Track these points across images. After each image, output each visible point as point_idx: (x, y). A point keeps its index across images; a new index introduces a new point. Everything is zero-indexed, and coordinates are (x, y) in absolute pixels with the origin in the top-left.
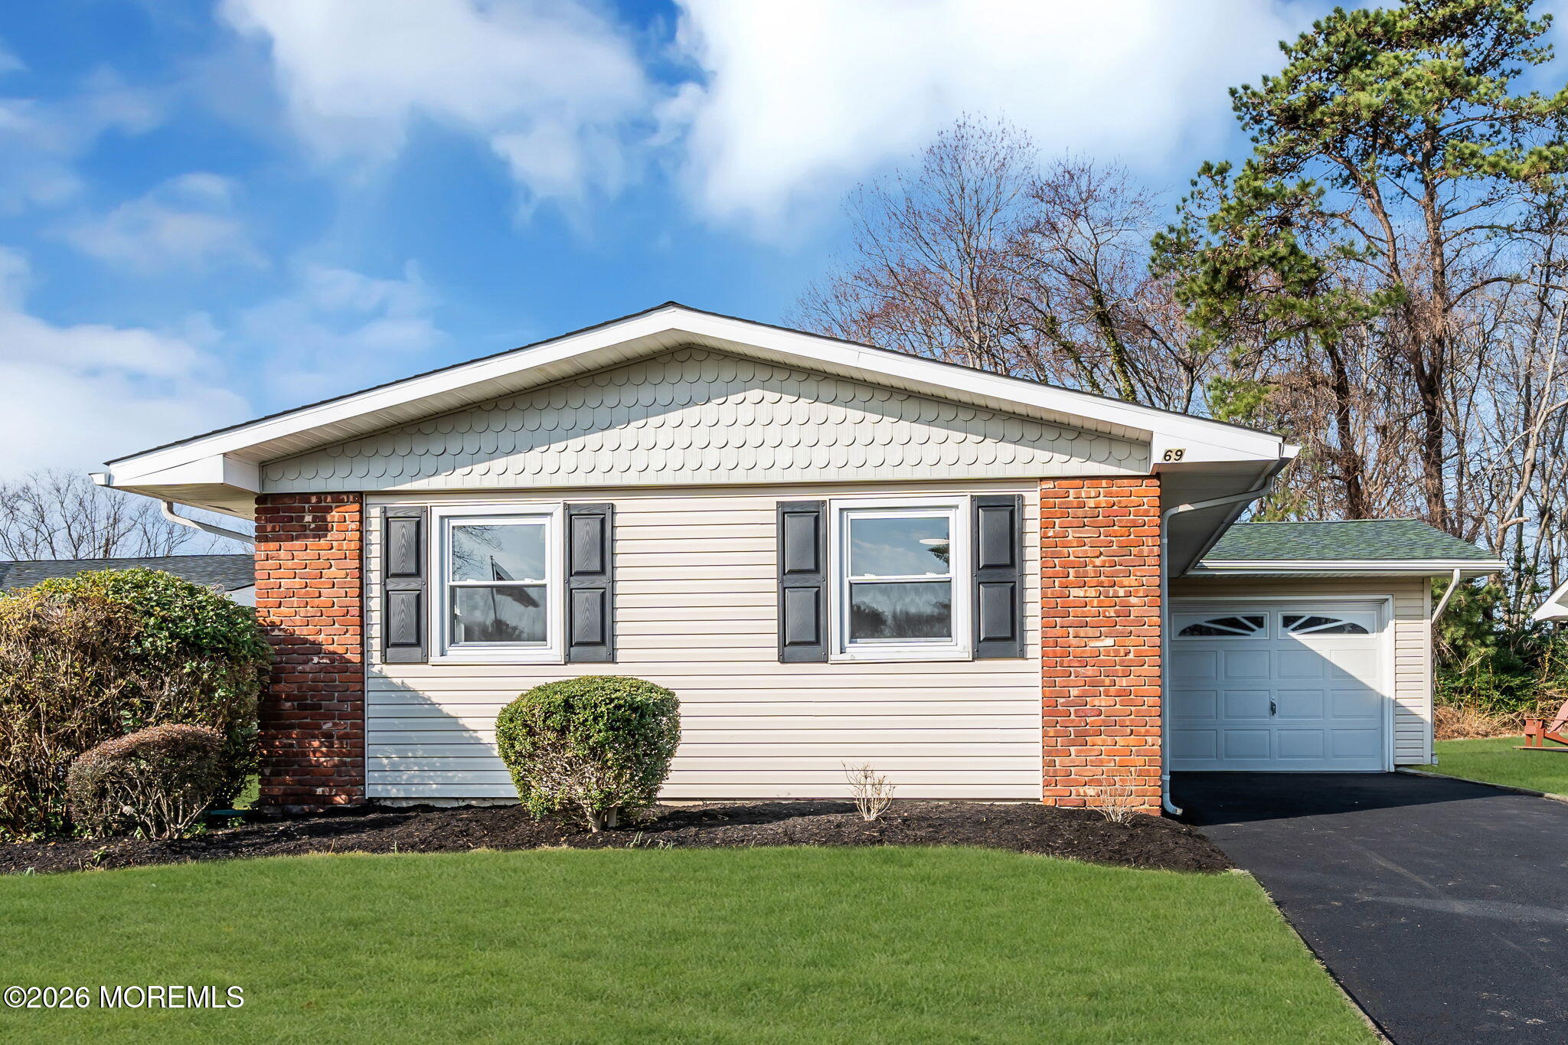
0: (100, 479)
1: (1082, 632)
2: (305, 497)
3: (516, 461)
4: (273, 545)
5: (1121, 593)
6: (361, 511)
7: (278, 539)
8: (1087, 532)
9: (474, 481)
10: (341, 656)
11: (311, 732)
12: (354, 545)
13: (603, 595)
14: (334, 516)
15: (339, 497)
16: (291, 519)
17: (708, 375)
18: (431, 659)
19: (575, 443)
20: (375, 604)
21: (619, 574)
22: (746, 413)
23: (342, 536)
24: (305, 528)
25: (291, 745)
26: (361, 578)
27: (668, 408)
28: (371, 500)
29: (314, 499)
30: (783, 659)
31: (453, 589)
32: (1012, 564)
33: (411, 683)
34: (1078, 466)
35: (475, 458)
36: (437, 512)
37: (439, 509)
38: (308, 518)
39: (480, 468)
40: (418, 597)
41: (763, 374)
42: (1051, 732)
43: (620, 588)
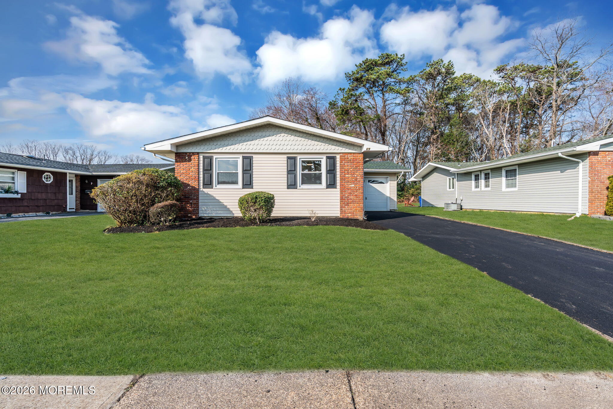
0: (143, 149)
1: (348, 183)
2: (186, 153)
3: (232, 147)
4: (179, 163)
5: (356, 176)
6: (198, 156)
7: (180, 162)
8: (349, 164)
9: (223, 151)
10: (194, 187)
11: (188, 202)
12: (197, 164)
13: (250, 175)
14: (193, 157)
15: (194, 154)
16: (183, 158)
17: (273, 130)
18: (214, 188)
19: (246, 143)
20: (201, 176)
21: (254, 170)
22: (281, 138)
23: (194, 162)
24: (186, 160)
25: (183, 206)
26: (198, 170)
27: (264, 137)
28: (200, 154)
29: (188, 154)
30: (288, 188)
31: (218, 173)
32: (334, 170)
33: (209, 193)
34: (347, 151)
35: (224, 146)
36: (215, 157)
37: (215, 156)
38: (187, 158)
39: (225, 148)
40: (211, 175)
41: (285, 130)
42: (342, 203)
43: (254, 173)
